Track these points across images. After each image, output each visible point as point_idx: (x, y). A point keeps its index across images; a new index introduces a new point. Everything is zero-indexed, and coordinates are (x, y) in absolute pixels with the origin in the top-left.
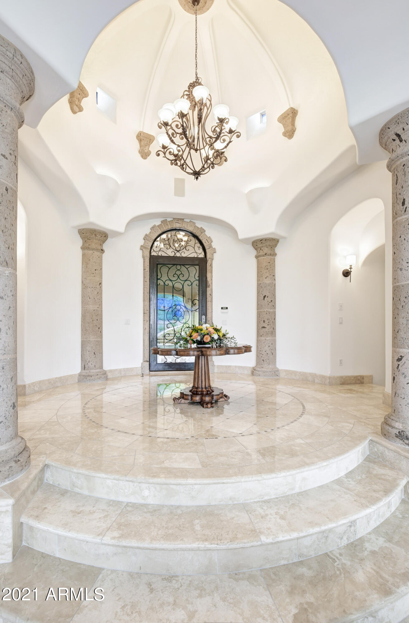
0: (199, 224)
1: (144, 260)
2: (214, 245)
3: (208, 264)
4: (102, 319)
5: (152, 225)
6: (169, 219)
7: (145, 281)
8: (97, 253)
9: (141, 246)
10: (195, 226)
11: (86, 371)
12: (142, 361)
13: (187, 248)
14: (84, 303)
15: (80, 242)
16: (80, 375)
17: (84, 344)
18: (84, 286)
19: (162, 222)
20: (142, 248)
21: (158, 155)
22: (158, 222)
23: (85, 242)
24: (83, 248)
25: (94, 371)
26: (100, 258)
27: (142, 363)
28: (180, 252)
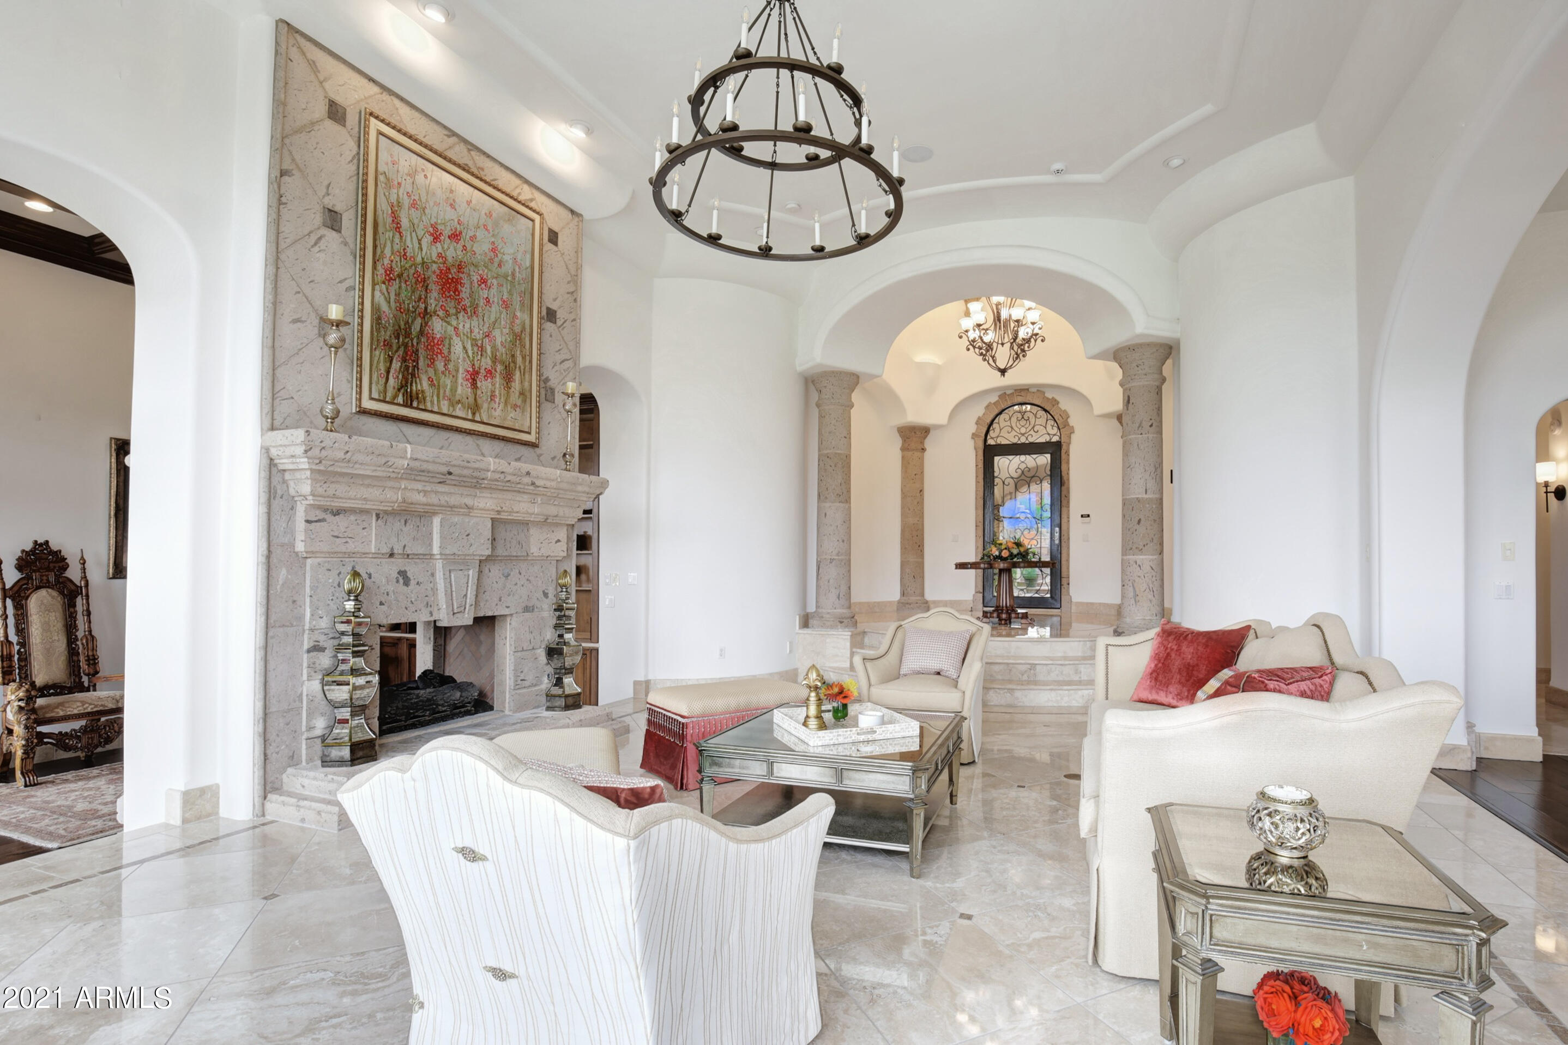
0: (1049, 395)
1: (976, 452)
2: (1072, 422)
3: (1063, 451)
4: (923, 535)
5: (986, 404)
6: (1009, 392)
7: (977, 482)
8: (917, 454)
9: (973, 434)
10: (1044, 397)
11: (905, 598)
12: (974, 592)
13: (1036, 429)
14: (904, 515)
15: (898, 442)
16: (899, 602)
17: (903, 565)
18: (904, 496)
19: (1000, 396)
20: (974, 436)
21: (968, 350)
22: (994, 398)
23: (904, 441)
24: (903, 449)
25: (913, 599)
26: (922, 460)
27: (974, 595)
28: (1026, 435)
